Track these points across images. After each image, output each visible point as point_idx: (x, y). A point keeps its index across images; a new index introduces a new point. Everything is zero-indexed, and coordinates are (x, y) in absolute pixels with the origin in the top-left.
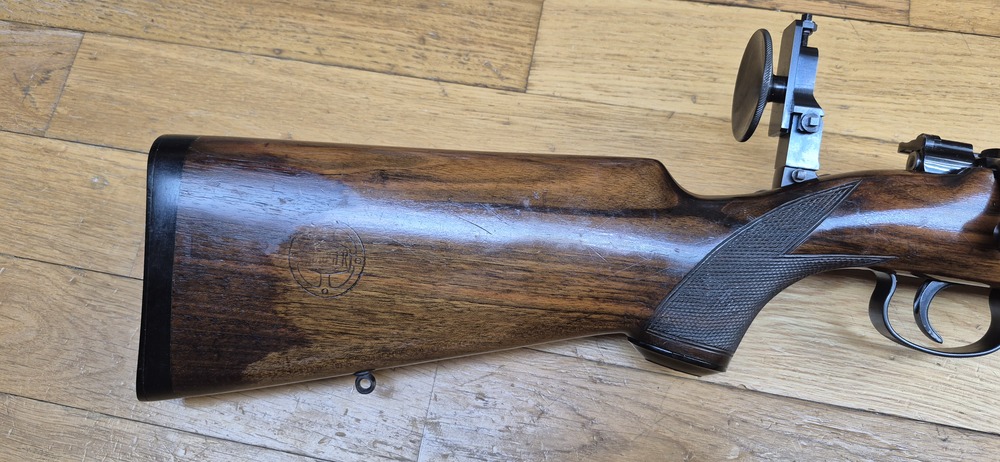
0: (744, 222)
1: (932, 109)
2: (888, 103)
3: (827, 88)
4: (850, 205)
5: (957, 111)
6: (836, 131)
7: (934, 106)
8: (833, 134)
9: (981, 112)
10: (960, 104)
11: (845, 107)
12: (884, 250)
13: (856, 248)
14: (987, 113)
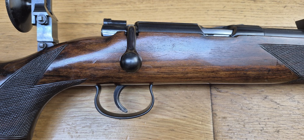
0: (13, 72)
1: (137, 9)
2: (119, 8)
3: (93, 4)
4: (60, 57)
5: (148, 8)
6: (97, 23)
7: (138, 7)
8: (96, 24)
9: (157, 8)
10: (149, 5)
11: (101, 12)
12: (80, 76)
13: (67, 78)
14: (159, 8)
